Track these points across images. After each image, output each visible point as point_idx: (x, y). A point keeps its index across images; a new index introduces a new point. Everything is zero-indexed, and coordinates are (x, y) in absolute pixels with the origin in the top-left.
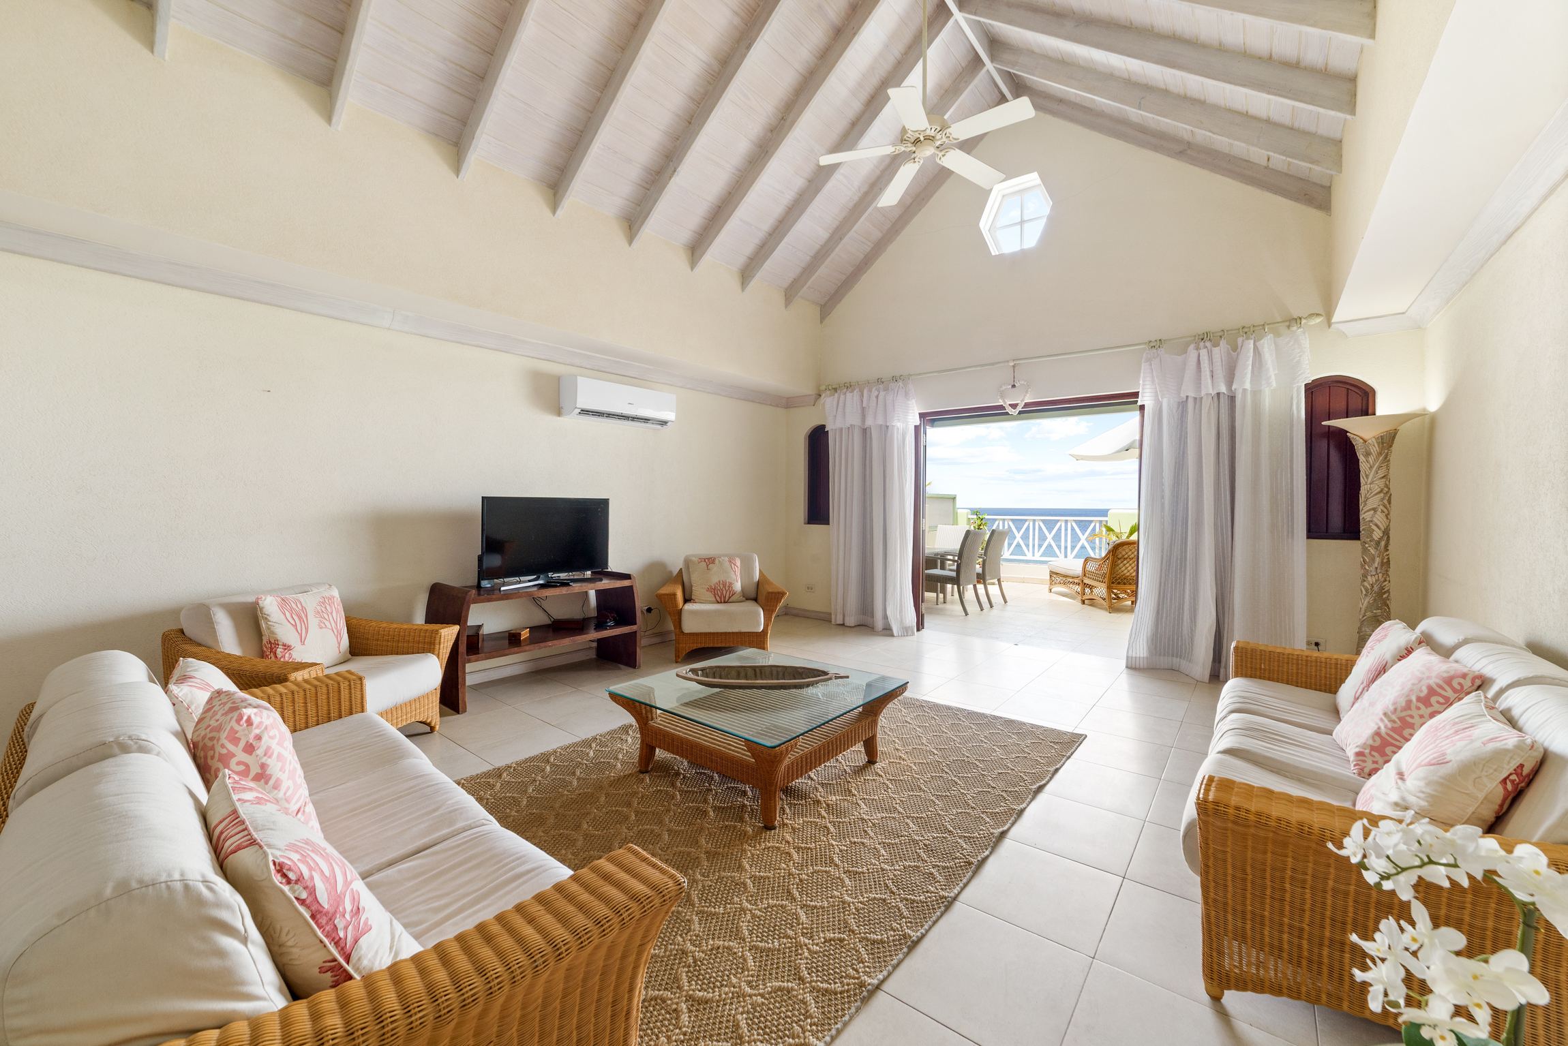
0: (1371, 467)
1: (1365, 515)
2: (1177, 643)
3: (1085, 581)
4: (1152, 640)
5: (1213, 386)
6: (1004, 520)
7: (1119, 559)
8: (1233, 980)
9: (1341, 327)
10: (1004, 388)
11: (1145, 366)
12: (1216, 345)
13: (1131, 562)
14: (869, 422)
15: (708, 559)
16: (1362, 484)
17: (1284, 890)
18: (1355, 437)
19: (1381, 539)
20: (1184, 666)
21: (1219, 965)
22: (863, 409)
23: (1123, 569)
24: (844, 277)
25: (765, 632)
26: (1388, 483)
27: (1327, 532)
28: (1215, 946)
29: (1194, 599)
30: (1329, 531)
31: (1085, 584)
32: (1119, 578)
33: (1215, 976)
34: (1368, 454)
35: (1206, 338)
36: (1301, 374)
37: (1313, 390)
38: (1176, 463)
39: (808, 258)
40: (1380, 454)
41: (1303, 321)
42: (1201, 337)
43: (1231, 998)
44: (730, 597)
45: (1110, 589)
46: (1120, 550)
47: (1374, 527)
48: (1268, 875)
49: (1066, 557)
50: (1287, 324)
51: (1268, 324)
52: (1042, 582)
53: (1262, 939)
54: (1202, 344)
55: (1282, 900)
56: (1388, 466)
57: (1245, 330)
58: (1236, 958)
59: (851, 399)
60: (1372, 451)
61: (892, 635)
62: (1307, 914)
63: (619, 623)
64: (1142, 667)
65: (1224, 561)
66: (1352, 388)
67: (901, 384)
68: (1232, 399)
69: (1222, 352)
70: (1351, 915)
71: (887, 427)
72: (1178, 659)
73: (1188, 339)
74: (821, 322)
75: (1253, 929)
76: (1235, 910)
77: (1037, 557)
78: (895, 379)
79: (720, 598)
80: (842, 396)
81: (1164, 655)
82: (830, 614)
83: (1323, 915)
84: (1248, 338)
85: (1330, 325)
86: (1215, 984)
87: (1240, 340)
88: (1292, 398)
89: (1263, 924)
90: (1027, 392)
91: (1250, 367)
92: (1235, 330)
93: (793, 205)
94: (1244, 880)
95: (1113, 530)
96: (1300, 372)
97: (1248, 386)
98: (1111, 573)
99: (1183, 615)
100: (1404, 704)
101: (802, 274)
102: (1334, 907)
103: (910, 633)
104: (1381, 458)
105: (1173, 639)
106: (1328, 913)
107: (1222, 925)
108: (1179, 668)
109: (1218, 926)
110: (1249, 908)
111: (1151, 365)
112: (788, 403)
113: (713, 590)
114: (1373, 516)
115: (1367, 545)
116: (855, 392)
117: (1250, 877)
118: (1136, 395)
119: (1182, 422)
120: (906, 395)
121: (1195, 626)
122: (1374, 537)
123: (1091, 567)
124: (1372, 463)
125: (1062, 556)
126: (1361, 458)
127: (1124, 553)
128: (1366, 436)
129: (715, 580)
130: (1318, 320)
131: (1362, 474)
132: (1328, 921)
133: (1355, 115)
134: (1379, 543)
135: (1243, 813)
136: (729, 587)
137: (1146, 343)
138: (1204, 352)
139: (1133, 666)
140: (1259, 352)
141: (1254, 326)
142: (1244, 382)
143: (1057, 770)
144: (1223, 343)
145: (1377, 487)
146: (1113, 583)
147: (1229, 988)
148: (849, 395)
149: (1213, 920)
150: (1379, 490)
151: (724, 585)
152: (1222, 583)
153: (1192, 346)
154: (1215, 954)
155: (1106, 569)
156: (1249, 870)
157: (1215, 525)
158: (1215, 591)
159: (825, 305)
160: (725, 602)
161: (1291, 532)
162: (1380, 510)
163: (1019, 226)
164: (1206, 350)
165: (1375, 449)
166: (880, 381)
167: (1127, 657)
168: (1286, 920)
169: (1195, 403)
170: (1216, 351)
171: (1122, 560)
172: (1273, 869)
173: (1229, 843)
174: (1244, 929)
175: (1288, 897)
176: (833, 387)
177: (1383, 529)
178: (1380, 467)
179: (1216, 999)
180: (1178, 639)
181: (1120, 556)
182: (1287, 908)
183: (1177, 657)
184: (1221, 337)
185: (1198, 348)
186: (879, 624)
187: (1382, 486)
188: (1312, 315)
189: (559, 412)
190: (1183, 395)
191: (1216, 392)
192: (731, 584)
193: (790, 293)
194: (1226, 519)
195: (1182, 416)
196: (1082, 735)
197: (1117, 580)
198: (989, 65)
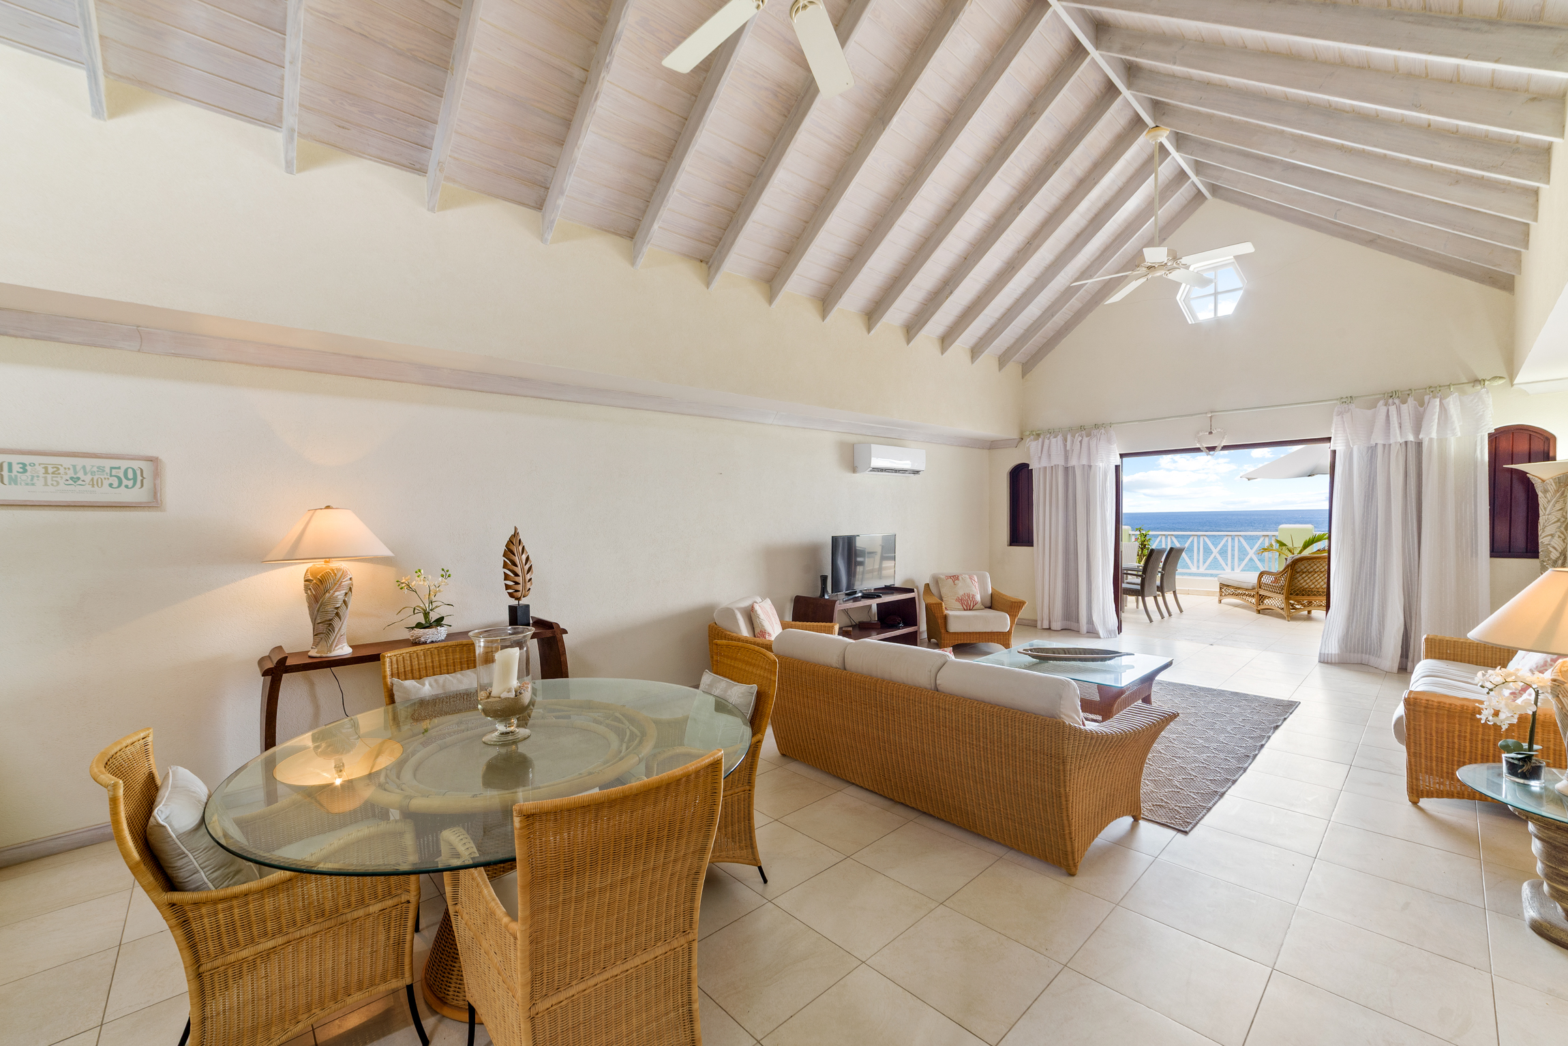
0: (1549, 502)
1: (1543, 539)
2: (1367, 643)
3: (1260, 593)
4: (1343, 639)
5: (1401, 435)
6: (1166, 536)
7: (1298, 573)
8: (1425, 793)
9: (1523, 387)
10: (1201, 434)
11: (1335, 419)
12: (1404, 402)
13: (1322, 575)
14: (1073, 462)
15: (953, 576)
16: (1540, 515)
17: (1454, 743)
18: (1534, 477)
19: (1558, 558)
20: (1373, 660)
21: (1417, 785)
22: (1066, 451)
23: (1302, 581)
24: (1045, 340)
25: (1009, 632)
26: (1564, 514)
27: (1510, 552)
28: (1414, 776)
29: (1383, 607)
30: (1512, 550)
31: (1260, 595)
32: (1298, 590)
33: (1415, 792)
34: (1545, 491)
35: (1394, 396)
36: (1485, 425)
37: (1495, 438)
38: (1365, 496)
39: (1022, 331)
40: (1557, 491)
41: (1487, 383)
42: (1391, 395)
43: (1424, 802)
44: (973, 606)
45: (1287, 599)
46: (1299, 564)
47: (1551, 549)
48: (1445, 736)
49: (1233, 569)
50: (1472, 384)
51: (1453, 385)
52: (1208, 594)
53: (1442, 771)
54: (1390, 401)
55: (1453, 748)
56: (1564, 501)
57: (1432, 389)
58: (1426, 781)
59: (1056, 443)
60: (1550, 489)
61: (1099, 637)
62: (1468, 754)
63: (907, 625)
64: (1333, 661)
65: (1411, 576)
66: (1534, 434)
67: (1103, 431)
68: (1419, 445)
69: (1410, 407)
70: (1492, 752)
71: (1090, 467)
72: (1368, 656)
73: (1378, 396)
74: (1023, 377)
75: (1437, 766)
76: (1426, 756)
77: (1202, 570)
78: (1096, 426)
79: (967, 607)
80: (1047, 441)
81: (1354, 652)
82: (1036, 621)
83: (1476, 753)
84: (1435, 397)
85: (1512, 385)
86: (1414, 795)
87: (1426, 398)
88: (1476, 445)
89: (1442, 762)
90: (1223, 438)
91: (1436, 420)
92: (1422, 389)
93: (1021, 297)
94: (1431, 739)
95: (1285, 545)
96: (1483, 424)
97: (1434, 435)
98: (1289, 586)
99: (1372, 618)
100: (1542, 663)
101: (1015, 343)
102: (1483, 749)
103: (1113, 635)
104: (1558, 494)
105: (1363, 639)
106: (1479, 752)
107: (1418, 765)
108: (1368, 662)
109: (1416, 766)
110: (1434, 754)
111: (1343, 417)
112: (992, 445)
113: (960, 600)
114: (1550, 541)
115: (1545, 564)
116: (1059, 437)
117: (1434, 738)
118: (1329, 439)
119: (1371, 463)
120: (1109, 441)
121: (1384, 628)
122: (1551, 557)
123: (1267, 580)
124: (1549, 498)
125: (1228, 570)
126: (1540, 494)
127: (1303, 567)
128: (1544, 477)
129: (961, 593)
130: (1501, 382)
131: (1541, 507)
132: (1479, 756)
133: (1528, 249)
134: (1556, 562)
135: (1430, 703)
136: (972, 598)
137: (1337, 399)
138: (1393, 409)
139: (1326, 661)
140: (1444, 408)
141: (1440, 386)
142: (1431, 433)
143: (1285, 719)
144: (1411, 400)
145: (1554, 517)
146: (1291, 594)
147: (1422, 797)
148: (1053, 440)
149: (1413, 763)
150: (1556, 519)
151: (969, 597)
152: (1409, 594)
153: (1381, 402)
154: (1414, 781)
155: (1282, 581)
156: (1434, 734)
157: (1403, 547)
158: (1403, 600)
159: (1026, 363)
160: (970, 610)
161: (1475, 552)
162: (1557, 536)
163: (1213, 297)
164: (1395, 406)
165: (1552, 487)
166: (1082, 428)
167: (1320, 654)
168: (1456, 759)
169: (1384, 448)
170: (1404, 407)
171: (1301, 573)
172: (1448, 732)
173: (1422, 720)
174: (1431, 766)
175: (1456, 746)
176: (1037, 432)
177: (1560, 550)
178: (1557, 502)
179: (1415, 803)
180: (1367, 640)
181: (1299, 570)
182: (1456, 752)
183: (1366, 654)
184: (1409, 395)
185: (1386, 404)
186: (1084, 627)
187: (1559, 516)
188: (1495, 378)
189: (854, 469)
190: (1373, 443)
191: (1403, 440)
192: (973, 596)
193: (1003, 360)
194: (1413, 541)
195: (1371, 456)
196: (1297, 702)
197: (1295, 591)
198: (1193, 177)
